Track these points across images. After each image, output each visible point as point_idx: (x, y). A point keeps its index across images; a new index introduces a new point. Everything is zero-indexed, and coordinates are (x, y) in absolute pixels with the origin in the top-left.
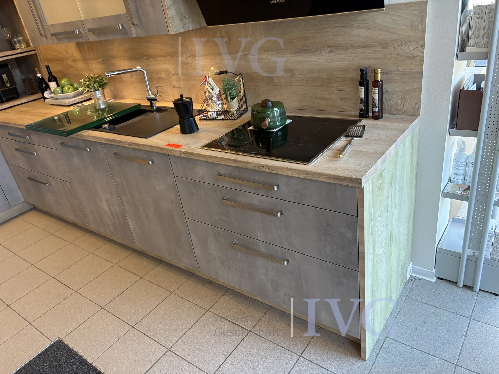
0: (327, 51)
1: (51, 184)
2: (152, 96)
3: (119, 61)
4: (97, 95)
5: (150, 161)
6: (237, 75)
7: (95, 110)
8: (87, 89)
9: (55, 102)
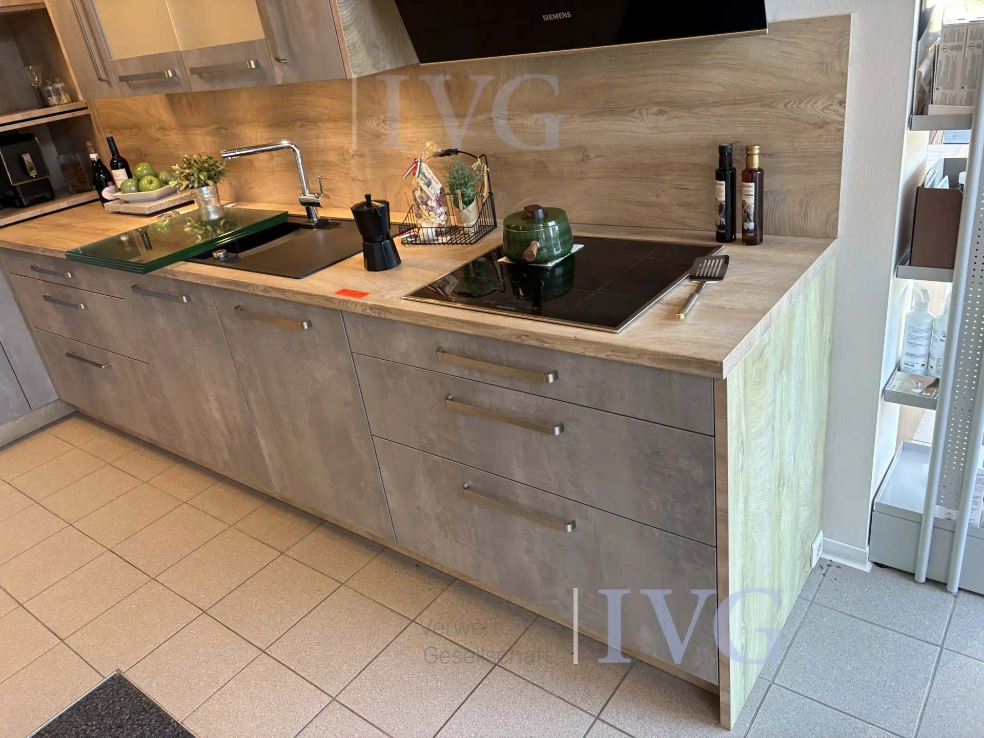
0: (653, 111)
1: (110, 366)
2: (310, 197)
3: (248, 131)
4: (203, 195)
5: (305, 324)
6: (477, 158)
7: (199, 223)
8: (185, 183)
9: (123, 208)
